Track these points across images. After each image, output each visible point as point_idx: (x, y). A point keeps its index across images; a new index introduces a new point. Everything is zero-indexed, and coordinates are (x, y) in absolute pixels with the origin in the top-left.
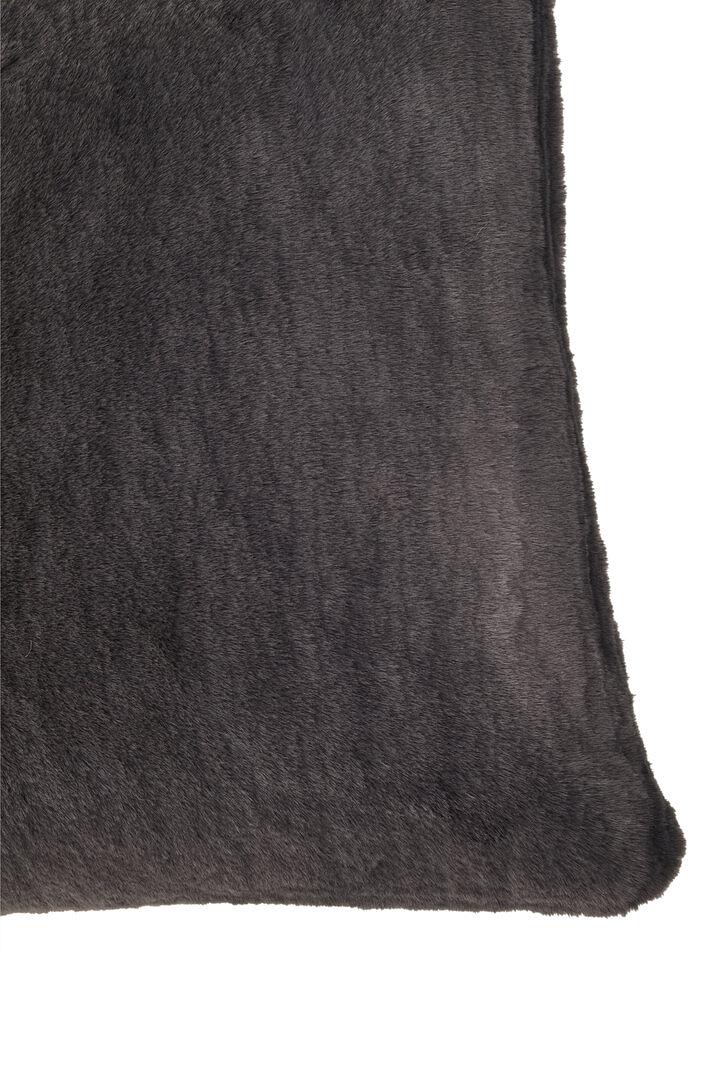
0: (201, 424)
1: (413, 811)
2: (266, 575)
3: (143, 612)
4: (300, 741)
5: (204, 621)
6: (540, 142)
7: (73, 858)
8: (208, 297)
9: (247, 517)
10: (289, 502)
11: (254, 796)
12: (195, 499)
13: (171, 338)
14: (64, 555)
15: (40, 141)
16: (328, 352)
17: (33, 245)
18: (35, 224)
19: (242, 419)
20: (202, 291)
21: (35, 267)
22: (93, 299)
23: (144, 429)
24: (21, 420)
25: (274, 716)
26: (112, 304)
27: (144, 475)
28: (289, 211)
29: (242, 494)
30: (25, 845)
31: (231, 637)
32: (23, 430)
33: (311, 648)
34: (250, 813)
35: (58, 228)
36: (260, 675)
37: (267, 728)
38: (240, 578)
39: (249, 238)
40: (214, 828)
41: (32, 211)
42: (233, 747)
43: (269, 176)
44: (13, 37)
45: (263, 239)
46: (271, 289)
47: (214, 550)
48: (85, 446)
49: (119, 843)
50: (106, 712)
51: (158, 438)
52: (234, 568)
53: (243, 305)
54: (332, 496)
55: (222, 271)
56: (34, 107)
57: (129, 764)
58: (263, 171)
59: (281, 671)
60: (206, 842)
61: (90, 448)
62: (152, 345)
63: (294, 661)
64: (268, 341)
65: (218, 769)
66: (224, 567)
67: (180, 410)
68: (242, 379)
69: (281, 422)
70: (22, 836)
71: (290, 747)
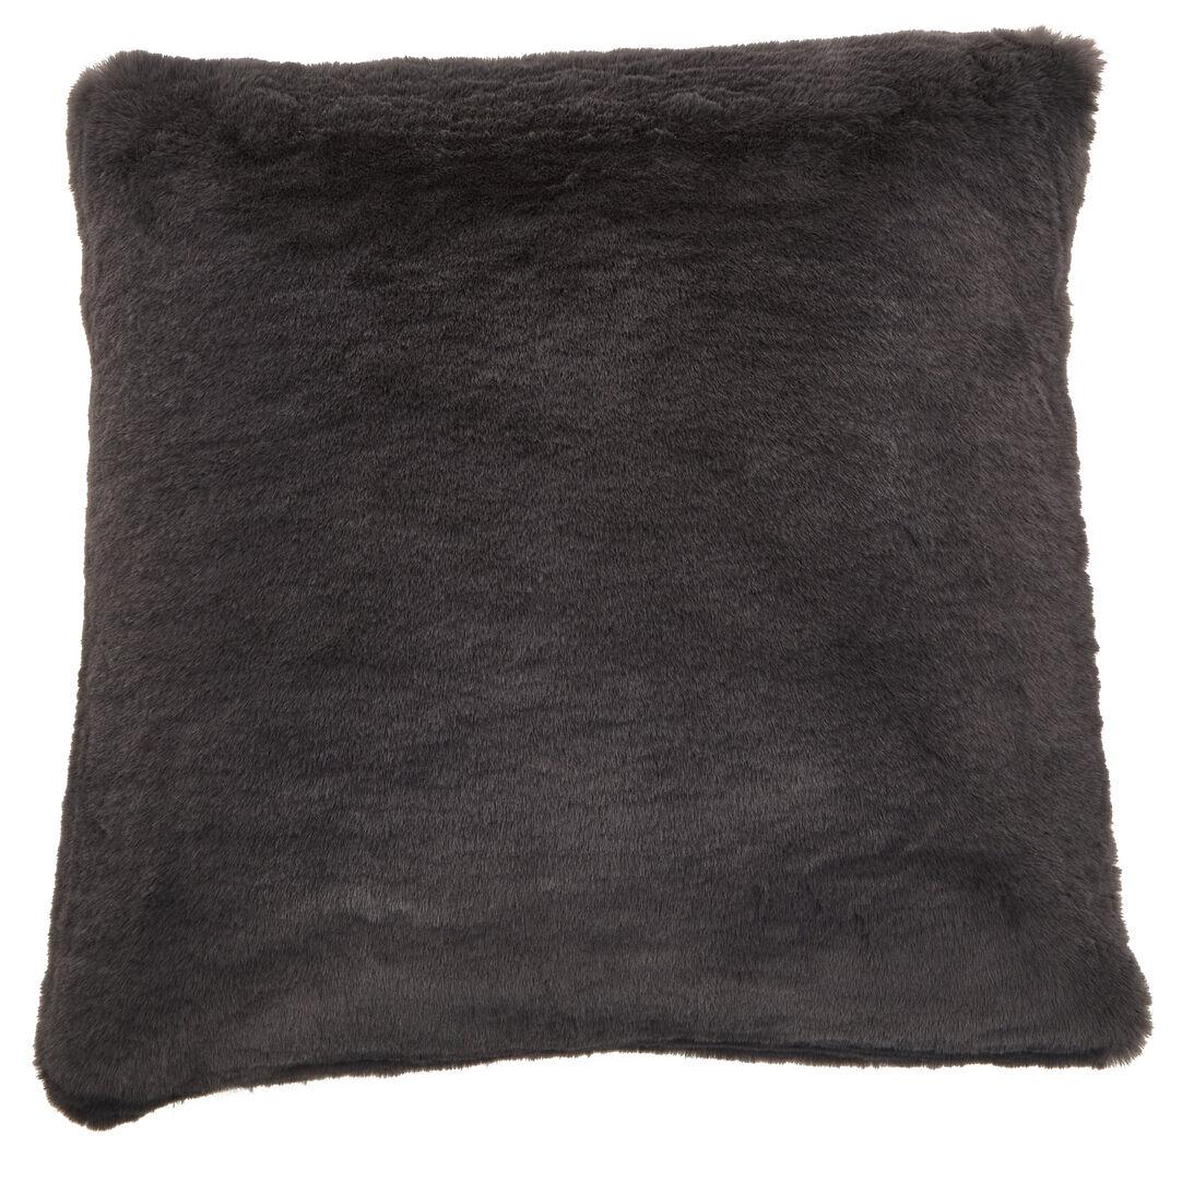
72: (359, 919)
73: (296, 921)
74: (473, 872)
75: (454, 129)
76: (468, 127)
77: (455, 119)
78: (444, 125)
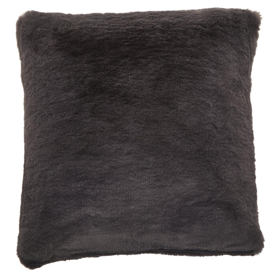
0: (131, 164)
1: (42, 207)
2: (96, 176)
3: (90, 146)
4: (59, 181)
5: (87, 161)
6: (186, 250)
7: (35, 126)
8: (159, 168)
9: (109, 173)
10: (112, 183)
11: (47, 170)
12: (114, 161)
13: (150, 159)
14: (104, 128)
15: (197, 132)
16: (144, 196)
17: (174, 128)
18: (178, 129)
19: (131, 174)
20: (160, 167)
21: (169, 128)
22: (161, 141)
23: (130, 150)
24: (135, 121)
25: (64, 176)
26: (159, 146)
27: (120, 149)
28: (176, 189)
29: (114, 172)
30: (39, 114)
31: (83, 167)
32: (133, 121)
33: (79, 185)
34: (43, 169)
35: (177, 134)
36: (74, 173)
37: (62, 174)
38: (96, 170)
39: (171, 180)
40: (40, 160)
41: (182, 128)
42: (58, 165)
43: (184, 186)
44: (222, 129)
45: (170, 183)
46: (159, 184)
47: (102, 165)
48: (128, 136)
49: (38, 137)
50: (68, 136)
51: (128, 154)
52: (98, 169)
53: (156, 177)
54: (113, 194)
55: (164, 172)
56: (205, 132)
57: (56, 140)
58: (185, 184)
59: (74, 178)
60: (38, 158)
61: (127, 137)
62: (149, 154)
63: (76, 181)
64: (148, 182)
65: (54, 161)
66: (99, 167)
67: (134, 159)
68: (140, 175)
69: (130, 183)
70: (41, 113)
71: (58, 179)
72: (89, 216)
73: (75, 216)
74: (115, 204)
75: (109, 26)
76: (112, 26)
77: (109, 24)
78: (107, 25)
